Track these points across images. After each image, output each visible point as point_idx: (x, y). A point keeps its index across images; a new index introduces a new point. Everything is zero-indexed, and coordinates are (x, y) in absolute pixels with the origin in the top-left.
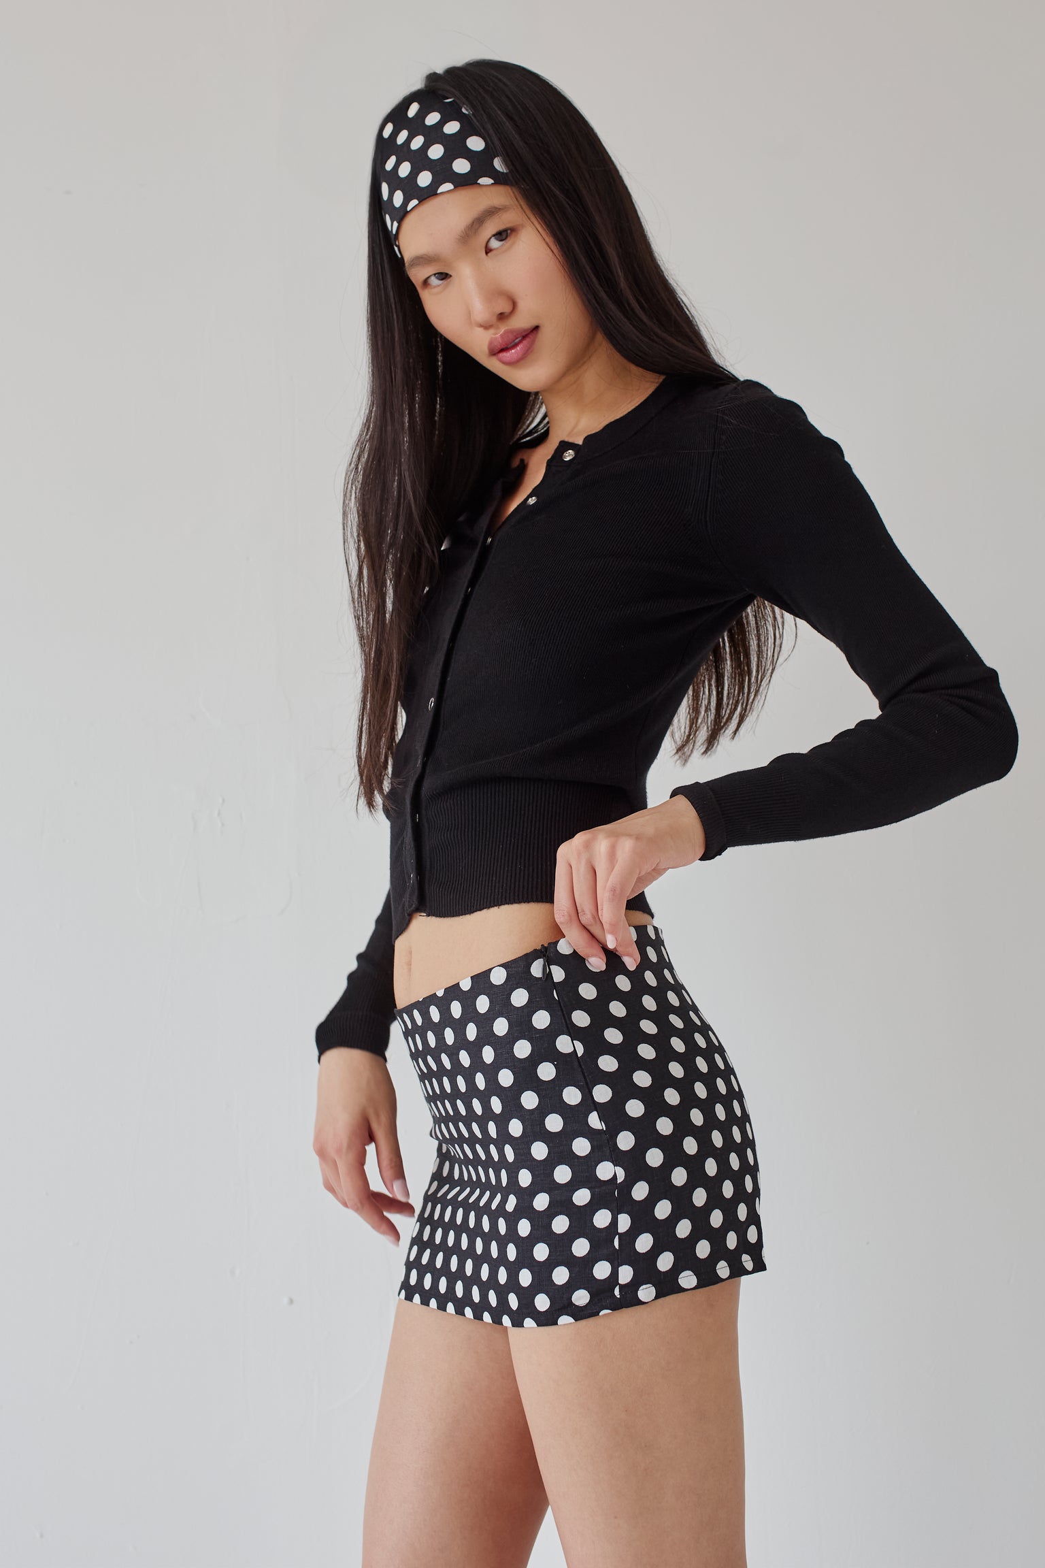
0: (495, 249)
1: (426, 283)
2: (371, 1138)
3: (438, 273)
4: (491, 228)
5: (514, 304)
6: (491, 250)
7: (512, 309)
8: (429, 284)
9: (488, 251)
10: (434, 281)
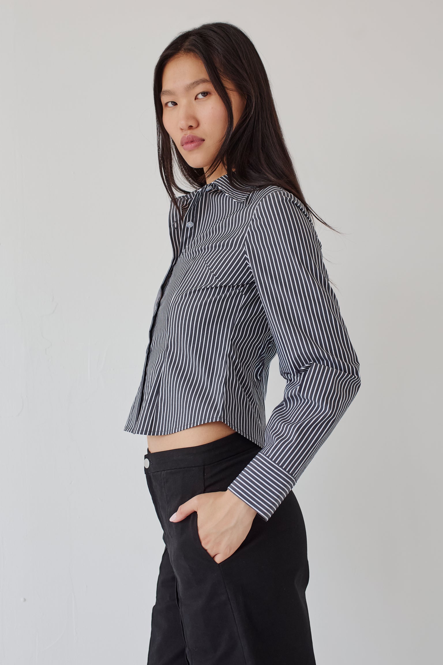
0: (199, 99)
1: (166, 104)
3: (173, 102)
5: (198, 125)
6: (198, 99)
8: (168, 106)
10: (170, 105)
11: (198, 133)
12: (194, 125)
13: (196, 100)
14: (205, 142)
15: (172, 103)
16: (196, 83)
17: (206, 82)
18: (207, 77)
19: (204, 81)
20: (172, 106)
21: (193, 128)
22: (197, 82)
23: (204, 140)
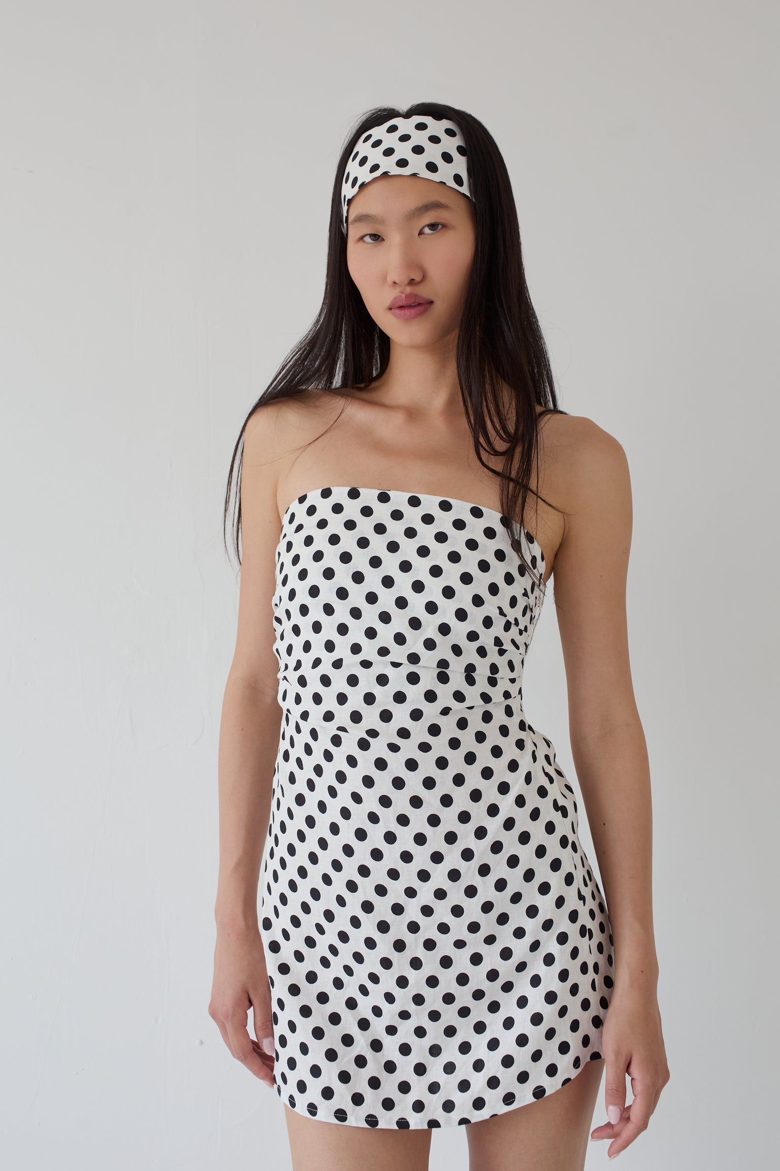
2: (251, 1004)
4: (428, 218)
7: (421, 279)
9: (421, 233)
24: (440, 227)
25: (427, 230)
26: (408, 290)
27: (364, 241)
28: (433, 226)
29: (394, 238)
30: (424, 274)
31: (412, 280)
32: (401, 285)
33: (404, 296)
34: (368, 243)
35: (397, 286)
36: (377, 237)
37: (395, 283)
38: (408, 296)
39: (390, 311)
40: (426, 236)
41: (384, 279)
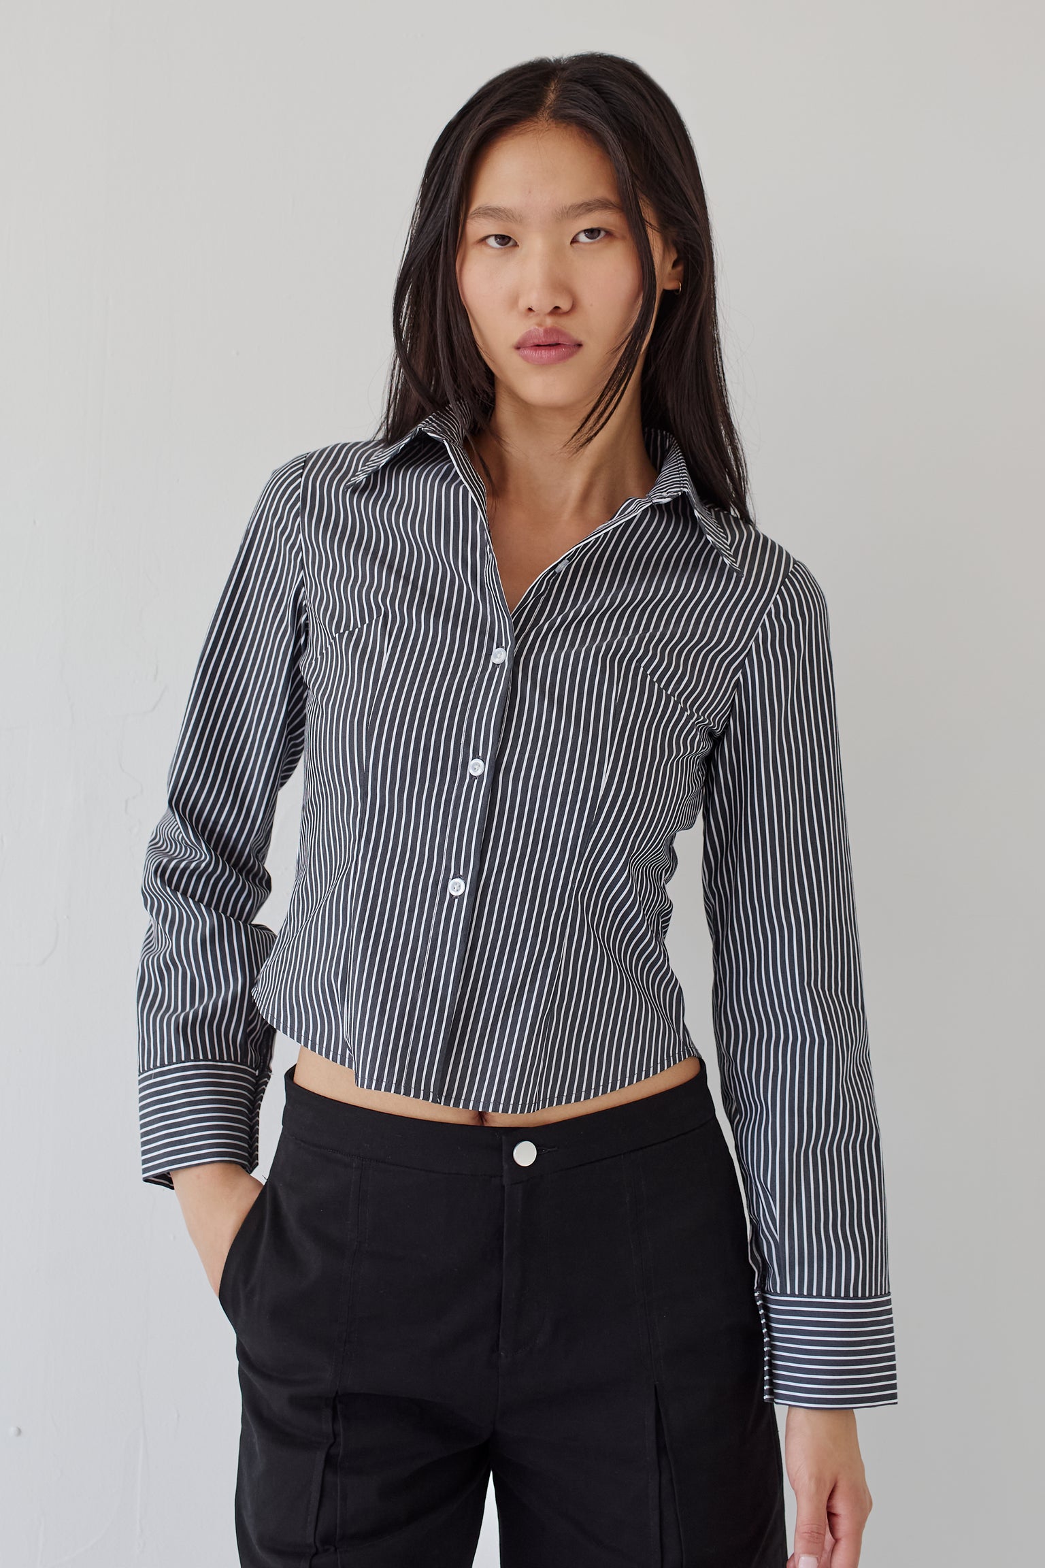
11: (573, 327)
12: (565, 305)
13: (575, 245)
14: (584, 350)
15: (496, 239)
16: (587, 207)
17: (610, 208)
18: (612, 197)
19: (603, 205)
20: (498, 246)
21: (560, 311)
22: (588, 204)
23: (580, 345)
24: (603, 233)
25: (583, 238)
26: (549, 322)
27: (487, 245)
28: (592, 233)
29: (535, 245)
30: (573, 302)
31: (557, 308)
32: (538, 315)
33: (541, 330)
34: (493, 248)
35: (532, 314)
36: (507, 240)
37: (530, 309)
38: (548, 332)
39: (517, 352)
40: (582, 245)
41: (514, 301)
